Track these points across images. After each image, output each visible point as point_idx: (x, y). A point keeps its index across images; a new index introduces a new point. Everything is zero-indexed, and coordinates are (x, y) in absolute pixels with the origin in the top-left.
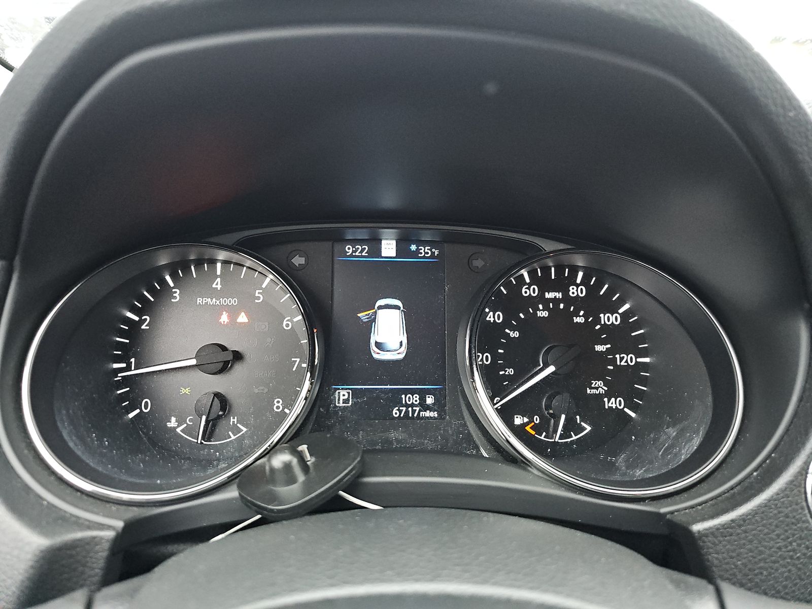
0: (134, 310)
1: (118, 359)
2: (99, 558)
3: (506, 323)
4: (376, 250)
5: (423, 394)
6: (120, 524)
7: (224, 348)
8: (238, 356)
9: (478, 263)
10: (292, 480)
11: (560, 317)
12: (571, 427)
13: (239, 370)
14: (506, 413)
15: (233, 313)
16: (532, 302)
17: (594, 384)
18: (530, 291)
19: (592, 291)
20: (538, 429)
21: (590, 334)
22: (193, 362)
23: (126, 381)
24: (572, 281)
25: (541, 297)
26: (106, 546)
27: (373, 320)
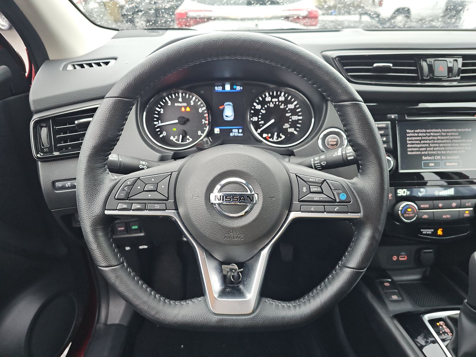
0: (159, 108)
1: (156, 121)
2: (171, 157)
3: (262, 109)
4: (224, 88)
5: (238, 129)
6: (173, 153)
7: (184, 118)
8: (188, 120)
9: (254, 91)
10: (207, 143)
11: (277, 106)
12: (278, 136)
13: (188, 124)
14: (261, 134)
15: (185, 107)
16: (269, 102)
17: (286, 124)
18: (268, 99)
19: (286, 98)
20: (270, 138)
21: (285, 111)
22: (177, 121)
23: (159, 127)
24: (280, 95)
25: (271, 101)
26: (171, 156)
27: (224, 109)
